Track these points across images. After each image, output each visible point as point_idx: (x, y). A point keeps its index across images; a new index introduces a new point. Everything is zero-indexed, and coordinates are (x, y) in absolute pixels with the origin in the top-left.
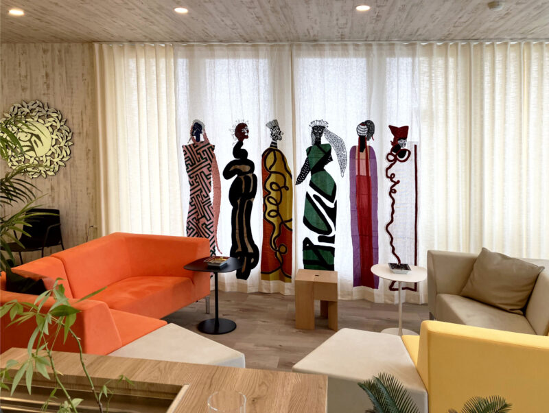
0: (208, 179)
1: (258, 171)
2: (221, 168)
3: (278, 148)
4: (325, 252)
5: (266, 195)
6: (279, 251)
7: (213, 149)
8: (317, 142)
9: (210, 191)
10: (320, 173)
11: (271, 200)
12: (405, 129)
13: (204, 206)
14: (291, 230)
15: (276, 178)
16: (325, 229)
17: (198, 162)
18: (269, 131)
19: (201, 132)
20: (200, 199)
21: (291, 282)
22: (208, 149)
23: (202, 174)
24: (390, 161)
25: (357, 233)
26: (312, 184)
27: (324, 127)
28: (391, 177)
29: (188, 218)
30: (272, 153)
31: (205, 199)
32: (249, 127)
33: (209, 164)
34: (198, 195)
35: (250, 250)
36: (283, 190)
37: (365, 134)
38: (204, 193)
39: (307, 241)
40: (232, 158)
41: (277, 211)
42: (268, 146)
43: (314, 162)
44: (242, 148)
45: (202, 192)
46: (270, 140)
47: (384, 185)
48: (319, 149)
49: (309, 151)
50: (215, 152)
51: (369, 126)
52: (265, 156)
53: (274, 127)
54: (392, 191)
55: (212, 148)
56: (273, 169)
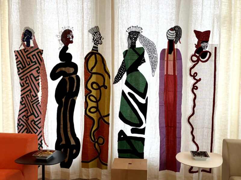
0: (37, 80)
1: (81, 73)
2: (49, 71)
3: (99, 52)
4: (137, 142)
5: (88, 94)
6: (97, 142)
7: (42, 54)
8: (133, 46)
9: (38, 91)
10: (134, 73)
11: (92, 98)
12: (207, 33)
13: (33, 105)
14: (109, 124)
15: (97, 78)
16: (137, 122)
17: (28, 65)
18: (91, 36)
19: (31, 39)
20: (30, 99)
21: (107, 169)
22: (37, 53)
23: (32, 76)
24: (193, 61)
25: (164, 125)
26: (127, 84)
27: (139, 33)
28: (194, 76)
29: (19, 116)
30: (93, 56)
31: (34, 99)
32: (74, 33)
33: (38, 67)
34: (28, 95)
35: (73, 142)
36: (102, 89)
37: (173, 38)
38: (33, 93)
39: (121, 133)
40: (59, 61)
41: (97, 108)
42: (90, 50)
43: (129, 64)
44: (67, 52)
45: (31, 92)
46: (92, 44)
47: (188, 82)
48: (134, 52)
49: (125, 53)
50: (43, 56)
51: (177, 31)
52: (87, 59)
53: (96, 33)
54: (194, 88)
55: (41, 52)
56: (94, 71)
